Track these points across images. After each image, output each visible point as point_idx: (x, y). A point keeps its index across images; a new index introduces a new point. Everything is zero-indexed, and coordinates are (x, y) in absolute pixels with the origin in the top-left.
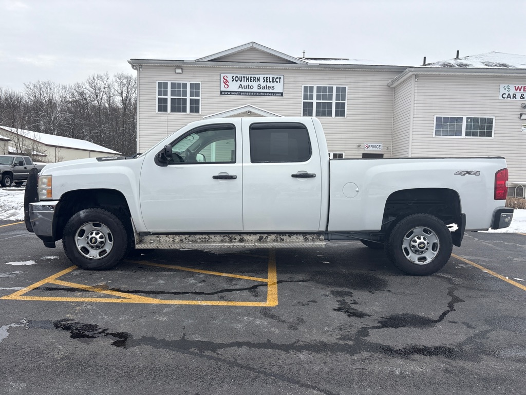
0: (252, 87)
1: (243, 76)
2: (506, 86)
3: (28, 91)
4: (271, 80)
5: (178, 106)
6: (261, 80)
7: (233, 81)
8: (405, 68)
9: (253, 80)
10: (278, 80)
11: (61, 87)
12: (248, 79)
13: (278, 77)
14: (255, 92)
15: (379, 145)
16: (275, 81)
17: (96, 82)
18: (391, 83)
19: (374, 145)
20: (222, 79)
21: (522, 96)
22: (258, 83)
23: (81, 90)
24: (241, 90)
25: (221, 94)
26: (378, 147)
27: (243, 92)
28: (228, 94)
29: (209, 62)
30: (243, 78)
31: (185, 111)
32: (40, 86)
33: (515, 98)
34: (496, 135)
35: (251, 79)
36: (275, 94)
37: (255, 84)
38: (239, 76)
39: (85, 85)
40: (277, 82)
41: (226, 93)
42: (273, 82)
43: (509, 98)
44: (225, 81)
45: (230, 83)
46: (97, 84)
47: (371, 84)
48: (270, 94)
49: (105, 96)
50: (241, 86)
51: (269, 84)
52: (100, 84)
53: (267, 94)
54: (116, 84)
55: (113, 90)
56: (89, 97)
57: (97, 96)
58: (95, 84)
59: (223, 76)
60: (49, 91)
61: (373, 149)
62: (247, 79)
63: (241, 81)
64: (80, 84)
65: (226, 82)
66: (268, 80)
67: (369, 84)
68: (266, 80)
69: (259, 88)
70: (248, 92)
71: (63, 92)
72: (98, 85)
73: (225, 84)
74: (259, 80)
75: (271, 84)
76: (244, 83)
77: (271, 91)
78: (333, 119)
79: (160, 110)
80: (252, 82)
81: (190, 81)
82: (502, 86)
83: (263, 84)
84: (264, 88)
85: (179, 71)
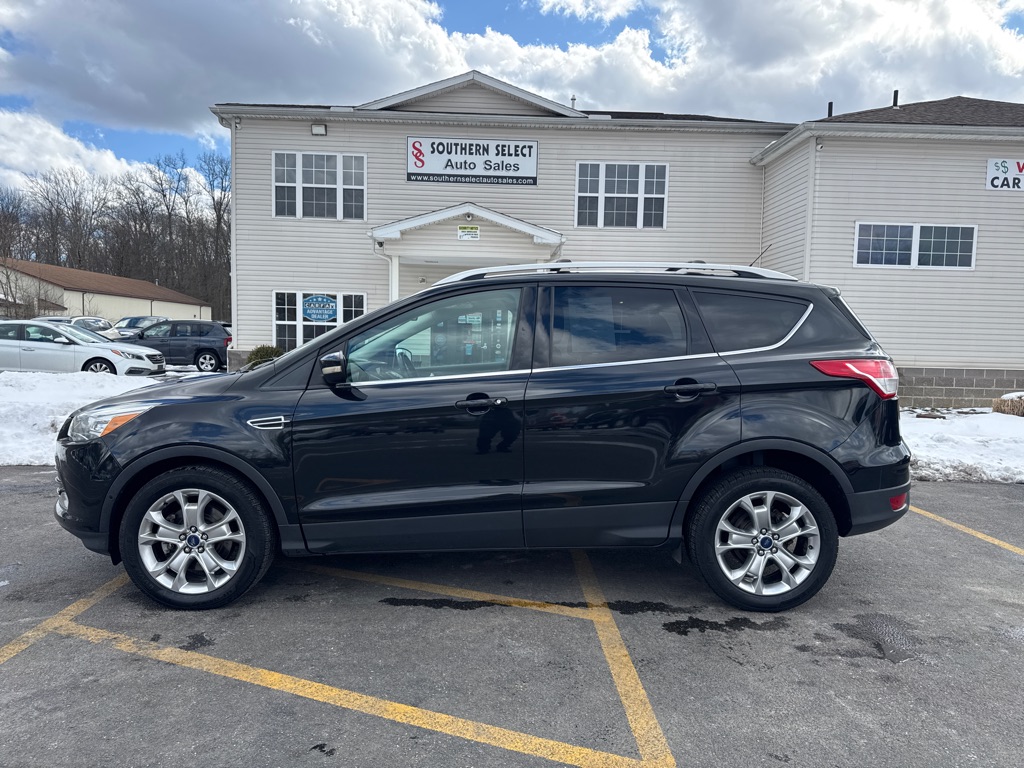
0: (472, 166)
1: (454, 141)
2: (1000, 161)
3: (32, 188)
4: (512, 151)
5: (319, 204)
6: (492, 151)
7: (433, 152)
8: (791, 127)
9: (474, 151)
10: (526, 151)
12: (465, 149)
13: (527, 144)
14: (479, 176)
16: (519, 152)
17: (162, 169)
18: (760, 157)
20: (411, 149)
22: (486, 157)
23: (136, 185)
24: (449, 171)
25: (409, 179)
27: (454, 176)
28: (422, 180)
29: (383, 112)
30: (454, 147)
31: (332, 213)
33: (1019, 187)
34: (979, 263)
35: (471, 149)
36: (519, 180)
37: (479, 160)
38: (445, 142)
39: (141, 176)
40: (524, 155)
41: (419, 178)
42: (517, 155)
43: (1005, 188)
44: (416, 152)
45: (428, 157)
46: (164, 174)
47: (717, 160)
48: (510, 181)
50: (449, 164)
51: (507, 160)
52: (169, 173)
53: (505, 181)
56: (151, 198)
57: (164, 196)
59: (411, 141)
60: (73, 186)
62: (462, 149)
63: (449, 153)
64: (133, 174)
65: (419, 154)
66: (506, 152)
67: (713, 159)
68: (501, 151)
69: (488, 167)
70: (466, 176)
73: (417, 158)
74: (486, 150)
75: (512, 160)
76: (457, 158)
77: (511, 173)
78: (640, 231)
79: (280, 211)
80: (472, 154)
81: (342, 152)
82: (991, 162)
83: (495, 159)
84: (498, 167)
85: (320, 130)
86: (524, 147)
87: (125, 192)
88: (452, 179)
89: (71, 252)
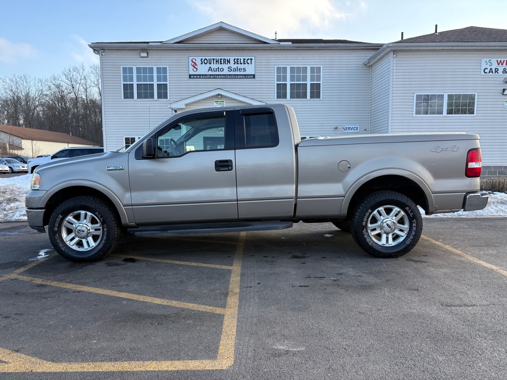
0: (222, 70)
1: (212, 58)
2: (488, 60)
3: (4, 85)
4: (242, 62)
5: (145, 92)
6: (232, 62)
7: (202, 64)
8: (381, 45)
9: (222, 62)
10: (249, 61)
11: (37, 80)
12: (218, 61)
13: (250, 58)
14: (226, 75)
15: (356, 126)
16: (246, 62)
17: (71, 74)
18: (368, 61)
19: (351, 127)
20: (190, 62)
21: (504, 71)
22: (229, 65)
23: (58, 82)
24: (210, 73)
25: (190, 77)
26: (355, 129)
27: (213, 75)
28: (197, 78)
29: (176, 44)
30: (212, 61)
31: (152, 96)
32: (16, 79)
33: (498, 73)
34: (478, 112)
36: (246, 76)
37: (225, 67)
38: (208, 58)
39: (61, 77)
40: (248, 64)
41: (195, 77)
42: (244, 64)
43: (491, 73)
44: (193, 64)
45: (199, 66)
46: (73, 76)
47: (347, 63)
48: (242, 77)
49: (81, 88)
50: (210, 69)
51: (240, 66)
52: (76, 75)
53: (239, 77)
54: (92, 75)
55: (89, 81)
56: (66, 89)
57: (73, 88)
58: (71, 76)
59: (191, 58)
60: (25, 84)
61: (351, 131)
62: (216, 61)
63: (210, 64)
64: (56, 77)
65: (195, 65)
66: (239, 62)
67: (344, 63)
68: (236, 62)
69: (230, 70)
70: (219, 75)
71: (40, 84)
72: (75, 76)
73: (194, 67)
74: (229, 61)
75: (242, 66)
76: (214, 66)
77: (242, 73)
78: (309, 100)
79: (126, 97)
80: (222, 64)
81: (156, 65)
82: (484, 60)
83: (234, 66)
84: (235, 70)
85: (145, 55)
86: (248, 59)
87: (52, 86)
88: (212, 77)
89: (26, 119)
